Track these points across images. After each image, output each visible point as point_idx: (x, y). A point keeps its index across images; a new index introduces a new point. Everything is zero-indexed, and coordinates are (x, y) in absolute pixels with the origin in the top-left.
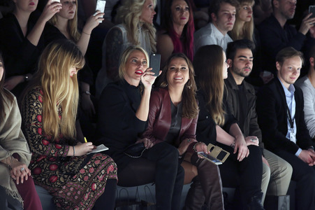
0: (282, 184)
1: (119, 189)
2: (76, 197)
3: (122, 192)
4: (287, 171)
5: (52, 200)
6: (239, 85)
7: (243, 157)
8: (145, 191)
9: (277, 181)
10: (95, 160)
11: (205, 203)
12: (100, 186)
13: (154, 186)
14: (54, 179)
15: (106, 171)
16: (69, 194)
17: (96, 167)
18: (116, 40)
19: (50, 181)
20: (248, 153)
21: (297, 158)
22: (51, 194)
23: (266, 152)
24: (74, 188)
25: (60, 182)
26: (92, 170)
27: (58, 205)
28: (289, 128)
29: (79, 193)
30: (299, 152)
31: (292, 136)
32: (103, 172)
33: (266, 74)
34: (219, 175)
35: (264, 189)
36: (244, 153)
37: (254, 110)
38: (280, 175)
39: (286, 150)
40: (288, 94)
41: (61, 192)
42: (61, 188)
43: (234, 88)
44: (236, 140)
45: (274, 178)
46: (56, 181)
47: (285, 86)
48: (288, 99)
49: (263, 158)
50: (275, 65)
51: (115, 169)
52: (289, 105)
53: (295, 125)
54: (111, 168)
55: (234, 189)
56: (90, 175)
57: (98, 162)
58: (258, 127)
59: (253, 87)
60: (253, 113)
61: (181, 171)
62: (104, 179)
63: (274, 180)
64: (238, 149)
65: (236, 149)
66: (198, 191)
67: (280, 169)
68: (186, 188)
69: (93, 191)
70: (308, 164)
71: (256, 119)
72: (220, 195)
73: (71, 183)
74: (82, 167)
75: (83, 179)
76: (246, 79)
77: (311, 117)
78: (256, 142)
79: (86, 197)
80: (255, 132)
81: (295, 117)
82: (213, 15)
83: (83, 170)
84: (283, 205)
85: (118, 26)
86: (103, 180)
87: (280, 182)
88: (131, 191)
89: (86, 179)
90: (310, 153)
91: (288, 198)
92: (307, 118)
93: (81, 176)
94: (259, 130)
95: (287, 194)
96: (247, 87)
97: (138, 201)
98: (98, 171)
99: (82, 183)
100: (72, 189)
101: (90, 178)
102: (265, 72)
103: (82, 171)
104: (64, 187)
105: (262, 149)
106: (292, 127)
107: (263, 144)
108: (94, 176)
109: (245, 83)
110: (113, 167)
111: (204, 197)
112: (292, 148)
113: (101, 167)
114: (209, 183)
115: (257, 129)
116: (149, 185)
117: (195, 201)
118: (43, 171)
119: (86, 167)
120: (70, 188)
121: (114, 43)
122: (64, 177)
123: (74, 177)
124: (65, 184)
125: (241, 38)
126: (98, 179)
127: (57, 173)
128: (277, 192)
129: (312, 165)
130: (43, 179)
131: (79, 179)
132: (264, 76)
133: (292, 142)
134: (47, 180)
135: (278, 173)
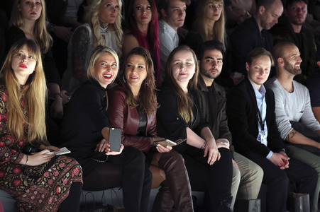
0: (252, 187)
1: (85, 193)
2: (40, 201)
3: (87, 196)
4: (258, 174)
5: (16, 204)
6: (208, 87)
7: (214, 160)
8: (111, 195)
9: (247, 185)
10: (60, 163)
11: (173, 207)
12: (65, 189)
13: (121, 190)
14: (17, 183)
15: (71, 174)
16: (33, 198)
17: (61, 170)
18: (83, 39)
19: (13, 185)
20: (220, 156)
21: (268, 161)
22: (14, 198)
23: (236, 155)
24: (38, 192)
25: (24, 185)
26: (57, 173)
27: (22, 209)
28: (260, 130)
29: (43, 196)
30: (271, 155)
31: (263, 138)
32: (68, 175)
33: (237, 75)
34: (188, 179)
35: (234, 193)
36: (214, 156)
37: (225, 112)
38: (251, 178)
39: (256, 153)
40: (259, 95)
41: (24, 196)
42: (24, 192)
43: (203, 89)
44: (206, 143)
45: (244, 181)
46: (20, 185)
47: (256, 87)
48: (259, 101)
49: (233, 161)
50: (245, 66)
51: (80, 172)
52: (259, 107)
53: (266, 127)
54: (76, 171)
55: (203, 193)
56: (54, 178)
57: (62, 165)
58: (228, 130)
59: (223, 88)
60: (222, 115)
61: (148, 175)
62: (68, 182)
63: (245, 184)
64: (208, 152)
65: (206, 152)
66: (166, 195)
67: (250, 172)
68: (154, 192)
69: (57, 194)
70: (279, 167)
71: (226, 122)
72: (189, 201)
73: (35, 187)
74: (46, 170)
75: (47, 182)
76: (216, 80)
77: (282, 118)
78: (227, 145)
79: (50, 200)
80: (225, 134)
81: (266, 119)
82: (163, 11)
83: (48, 173)
84: (254, 210)
85: (84, 25)
86: (67, 184)
87: (250, 186)
88: (97, 195)
89: (50, 182)
90: (282, 156)
91: (259, 202)
92: (278, 119)
93: (45, 179)
94: (230, 133)
95: (258, 198)
96: (217, 89)
97: (104, 205)
98: (63, 174)
99: (47, 186)
100: (36, 193)
101: (54, 181)
102: (236, 73)
103: (46, 174)
104: (28, 191)
105: (232, 152)
106: (263, 129)
107: (233, 147)
108: (59, 179)
109: (215, 84)
110: (78, 170)
111: (173, 202)
112: (263, 151)
113: (65, 170)
114: (178, 188)
115: (227, 132)
116: (116, 189)
117: (164, 205)
118: (6, 174)
119: (50, 170)
120: (33, 191)
121: (81, 42)
122: (28, 181)
123: (38, 181)
124: (29, 187)
125: (211, 39)
126: (62, 182)
127: (21, 176)
128: (247, 195)
129: (283, 168)
130: (6, 183)
131: (43, 183)
132: (235, 77)
133: (263, 145)
134: (10, 184)
135: (249, 176)
